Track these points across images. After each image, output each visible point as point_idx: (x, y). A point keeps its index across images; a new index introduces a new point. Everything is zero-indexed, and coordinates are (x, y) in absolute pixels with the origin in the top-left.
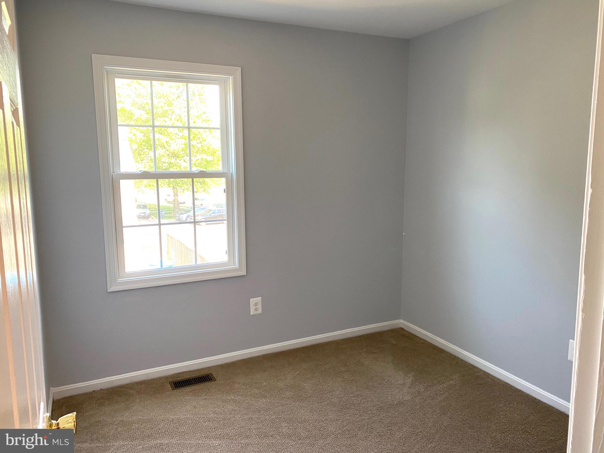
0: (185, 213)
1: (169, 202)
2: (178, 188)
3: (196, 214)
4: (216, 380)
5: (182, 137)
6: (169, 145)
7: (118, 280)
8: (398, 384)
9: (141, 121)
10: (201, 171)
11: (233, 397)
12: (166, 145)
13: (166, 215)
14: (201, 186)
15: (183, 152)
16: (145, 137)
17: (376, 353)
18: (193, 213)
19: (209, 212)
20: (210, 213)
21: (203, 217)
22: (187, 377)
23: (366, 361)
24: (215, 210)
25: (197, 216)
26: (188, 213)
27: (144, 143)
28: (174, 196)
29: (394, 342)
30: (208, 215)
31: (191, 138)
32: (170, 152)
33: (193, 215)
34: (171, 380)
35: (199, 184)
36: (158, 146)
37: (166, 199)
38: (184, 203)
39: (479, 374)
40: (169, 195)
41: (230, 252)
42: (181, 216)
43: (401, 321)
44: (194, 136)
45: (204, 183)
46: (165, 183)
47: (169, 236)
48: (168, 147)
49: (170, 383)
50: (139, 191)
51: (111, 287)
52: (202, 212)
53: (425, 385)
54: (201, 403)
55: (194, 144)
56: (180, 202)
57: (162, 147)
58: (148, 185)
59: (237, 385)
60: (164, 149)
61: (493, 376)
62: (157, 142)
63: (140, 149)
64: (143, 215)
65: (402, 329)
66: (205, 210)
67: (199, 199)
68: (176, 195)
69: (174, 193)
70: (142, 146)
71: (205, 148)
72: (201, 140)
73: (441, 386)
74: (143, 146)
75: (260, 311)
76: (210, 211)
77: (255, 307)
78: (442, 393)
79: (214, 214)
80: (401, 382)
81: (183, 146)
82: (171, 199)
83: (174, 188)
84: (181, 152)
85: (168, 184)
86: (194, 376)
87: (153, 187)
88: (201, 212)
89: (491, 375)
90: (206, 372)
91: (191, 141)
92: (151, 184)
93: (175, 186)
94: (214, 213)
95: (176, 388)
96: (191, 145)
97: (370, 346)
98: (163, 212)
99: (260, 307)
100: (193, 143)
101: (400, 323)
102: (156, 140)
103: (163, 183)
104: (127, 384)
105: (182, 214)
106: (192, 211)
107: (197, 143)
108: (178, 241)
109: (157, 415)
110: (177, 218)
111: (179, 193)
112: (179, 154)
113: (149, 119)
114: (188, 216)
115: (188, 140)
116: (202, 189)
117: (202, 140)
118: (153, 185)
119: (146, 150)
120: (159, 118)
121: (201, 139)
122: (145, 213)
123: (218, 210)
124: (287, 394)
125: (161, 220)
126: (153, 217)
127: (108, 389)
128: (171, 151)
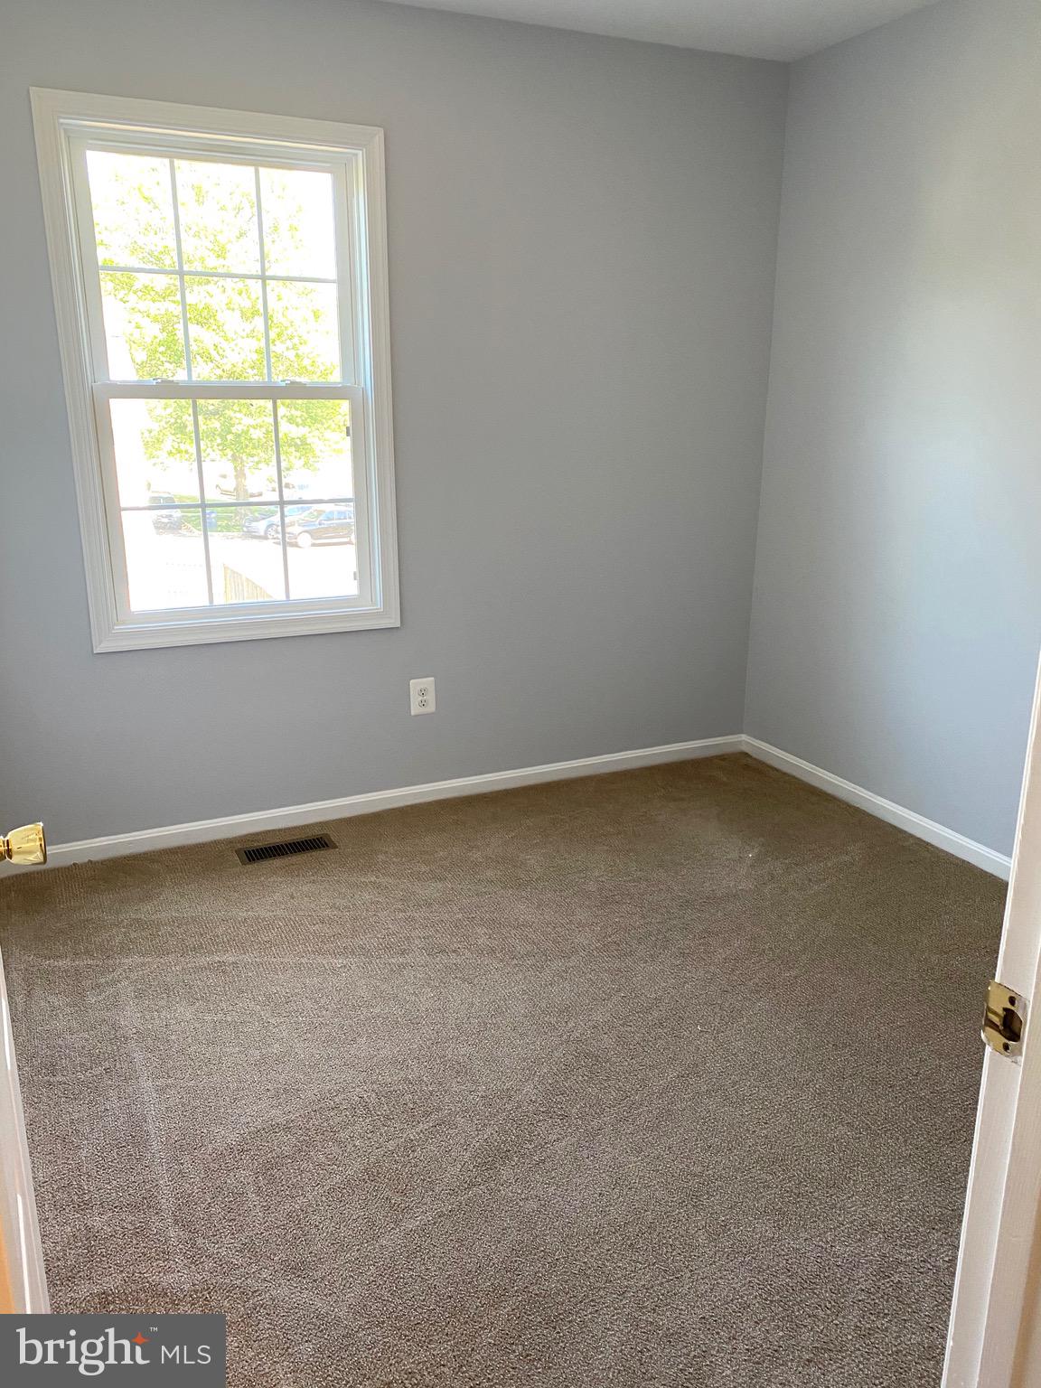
0: (264, 519)
1: (225, 493)
2: (244, 458)
3: (287, 520)
4: (336, 847)
5: (251, 335)
6: (221, 352)
7: (116, 627)
8: (727, 859)
9: (152, 293)
10: (292, 383)
11: (372, 879)
12: (214, 354)
13: (219, 523)
14: (298, 454)
15: (256, 371)
16: (165, 334)
17: (683, 799)
18: (279, 519)
19: (317, 517)
20: (321, 518)
21: (306, 528)
22: (277, 840)
23: (660, 814)
24: (332, 513)
25: (291, 525)
26: (271, 519)
27: (162, 349)
28: (237, 477)
29: (725, 779)
30: (317, 523)
31: (272, 335)
32: (223, 371)
33: (280, 524)
34: (239, 846)
35: (293, 449)
36: (197, 356)
37: (217, 486)
38: (260, 495)
39: (906, 844)
40: (224, 477)
41: (363, 574)
42: (254, 524)
43: (744, 737)
44: (279, 330)
45: (306, 447)
46: (215, 446)
47: (228, 568)
48: (218, 358)
49: (237, 852)
50: (154, 465)
51: (100, 644)
52: (302, 517)
53: (787, 861)
54: (305, 889)
55: (279, 352)
56: (250, 491)
57: (205, 358)
58: (174, 451)
59: (381, 857)
60: (209, 363)
61: (937, 848)
62: (194, 348)
63: (153, 362)
64: (166, 520)
65: (746, 754)
66: (308, 512)
67: (293, 487)
68: (240, 474)
69: (236, 471)
70: (158, 355)
71: (306, 362)
72: (296, 340)
73: (821, 864)
74: (161, 356)
75: (431, 708)
76: (320, 515)
77: (421, 698)
78: (822, 877)
79: (329, 522)
80: (735, 855)
81: (255, 356)
82: (230, 484)
83: (234, 458)
84: (249, 370)
85: (220, 448)
86: (288, 838)
87: (187, 456)
88: (299, 517)
89: (932, 846)
90: (317, 832)
91: (271, 345)
92: (183, 447)
93: (237, 454)
94: (329, 519)
95: (250, 861)
96: (272, 355)
97: (671, 786)
98: (213, 515)
99: (431, 697)
100: (278, 348)
101: (741, 742)
102: (192, 342)
103: (209, 446)
104: (145, 853)
105: (256, 520)
106: (279, 514)
107: (288, 349)
108: (247, 579)
109: (210, 910)
110: (245, 529)
111: (247, 471)
112: (246, 374)
113: (173, 288)
114: (270, 526)
115: (263, 340)
116: (302, 462)
117: (298, 343)
118: (187, 452)
119: (167, 365)
120: (195, 287)
121: (297, 338)
122: (171, 516)
123: (339, 513)
124: (490, 873)
125: (209, 533)
126: (189, 526)
127: (105, 861)
128: (227, 367)
